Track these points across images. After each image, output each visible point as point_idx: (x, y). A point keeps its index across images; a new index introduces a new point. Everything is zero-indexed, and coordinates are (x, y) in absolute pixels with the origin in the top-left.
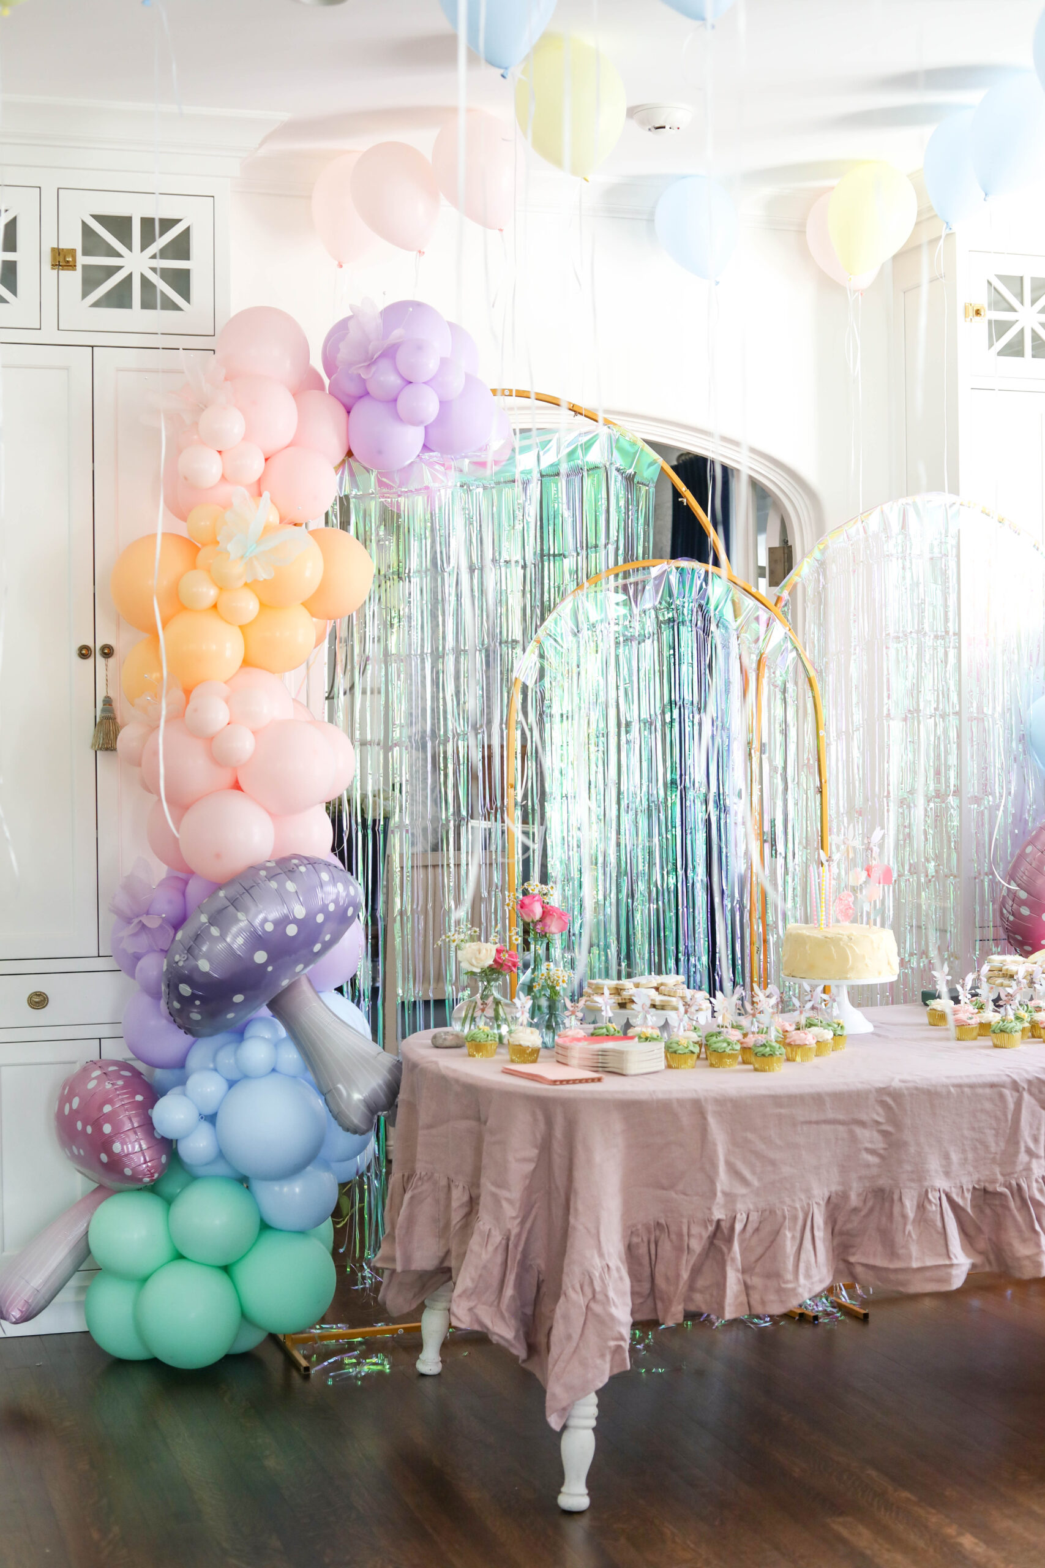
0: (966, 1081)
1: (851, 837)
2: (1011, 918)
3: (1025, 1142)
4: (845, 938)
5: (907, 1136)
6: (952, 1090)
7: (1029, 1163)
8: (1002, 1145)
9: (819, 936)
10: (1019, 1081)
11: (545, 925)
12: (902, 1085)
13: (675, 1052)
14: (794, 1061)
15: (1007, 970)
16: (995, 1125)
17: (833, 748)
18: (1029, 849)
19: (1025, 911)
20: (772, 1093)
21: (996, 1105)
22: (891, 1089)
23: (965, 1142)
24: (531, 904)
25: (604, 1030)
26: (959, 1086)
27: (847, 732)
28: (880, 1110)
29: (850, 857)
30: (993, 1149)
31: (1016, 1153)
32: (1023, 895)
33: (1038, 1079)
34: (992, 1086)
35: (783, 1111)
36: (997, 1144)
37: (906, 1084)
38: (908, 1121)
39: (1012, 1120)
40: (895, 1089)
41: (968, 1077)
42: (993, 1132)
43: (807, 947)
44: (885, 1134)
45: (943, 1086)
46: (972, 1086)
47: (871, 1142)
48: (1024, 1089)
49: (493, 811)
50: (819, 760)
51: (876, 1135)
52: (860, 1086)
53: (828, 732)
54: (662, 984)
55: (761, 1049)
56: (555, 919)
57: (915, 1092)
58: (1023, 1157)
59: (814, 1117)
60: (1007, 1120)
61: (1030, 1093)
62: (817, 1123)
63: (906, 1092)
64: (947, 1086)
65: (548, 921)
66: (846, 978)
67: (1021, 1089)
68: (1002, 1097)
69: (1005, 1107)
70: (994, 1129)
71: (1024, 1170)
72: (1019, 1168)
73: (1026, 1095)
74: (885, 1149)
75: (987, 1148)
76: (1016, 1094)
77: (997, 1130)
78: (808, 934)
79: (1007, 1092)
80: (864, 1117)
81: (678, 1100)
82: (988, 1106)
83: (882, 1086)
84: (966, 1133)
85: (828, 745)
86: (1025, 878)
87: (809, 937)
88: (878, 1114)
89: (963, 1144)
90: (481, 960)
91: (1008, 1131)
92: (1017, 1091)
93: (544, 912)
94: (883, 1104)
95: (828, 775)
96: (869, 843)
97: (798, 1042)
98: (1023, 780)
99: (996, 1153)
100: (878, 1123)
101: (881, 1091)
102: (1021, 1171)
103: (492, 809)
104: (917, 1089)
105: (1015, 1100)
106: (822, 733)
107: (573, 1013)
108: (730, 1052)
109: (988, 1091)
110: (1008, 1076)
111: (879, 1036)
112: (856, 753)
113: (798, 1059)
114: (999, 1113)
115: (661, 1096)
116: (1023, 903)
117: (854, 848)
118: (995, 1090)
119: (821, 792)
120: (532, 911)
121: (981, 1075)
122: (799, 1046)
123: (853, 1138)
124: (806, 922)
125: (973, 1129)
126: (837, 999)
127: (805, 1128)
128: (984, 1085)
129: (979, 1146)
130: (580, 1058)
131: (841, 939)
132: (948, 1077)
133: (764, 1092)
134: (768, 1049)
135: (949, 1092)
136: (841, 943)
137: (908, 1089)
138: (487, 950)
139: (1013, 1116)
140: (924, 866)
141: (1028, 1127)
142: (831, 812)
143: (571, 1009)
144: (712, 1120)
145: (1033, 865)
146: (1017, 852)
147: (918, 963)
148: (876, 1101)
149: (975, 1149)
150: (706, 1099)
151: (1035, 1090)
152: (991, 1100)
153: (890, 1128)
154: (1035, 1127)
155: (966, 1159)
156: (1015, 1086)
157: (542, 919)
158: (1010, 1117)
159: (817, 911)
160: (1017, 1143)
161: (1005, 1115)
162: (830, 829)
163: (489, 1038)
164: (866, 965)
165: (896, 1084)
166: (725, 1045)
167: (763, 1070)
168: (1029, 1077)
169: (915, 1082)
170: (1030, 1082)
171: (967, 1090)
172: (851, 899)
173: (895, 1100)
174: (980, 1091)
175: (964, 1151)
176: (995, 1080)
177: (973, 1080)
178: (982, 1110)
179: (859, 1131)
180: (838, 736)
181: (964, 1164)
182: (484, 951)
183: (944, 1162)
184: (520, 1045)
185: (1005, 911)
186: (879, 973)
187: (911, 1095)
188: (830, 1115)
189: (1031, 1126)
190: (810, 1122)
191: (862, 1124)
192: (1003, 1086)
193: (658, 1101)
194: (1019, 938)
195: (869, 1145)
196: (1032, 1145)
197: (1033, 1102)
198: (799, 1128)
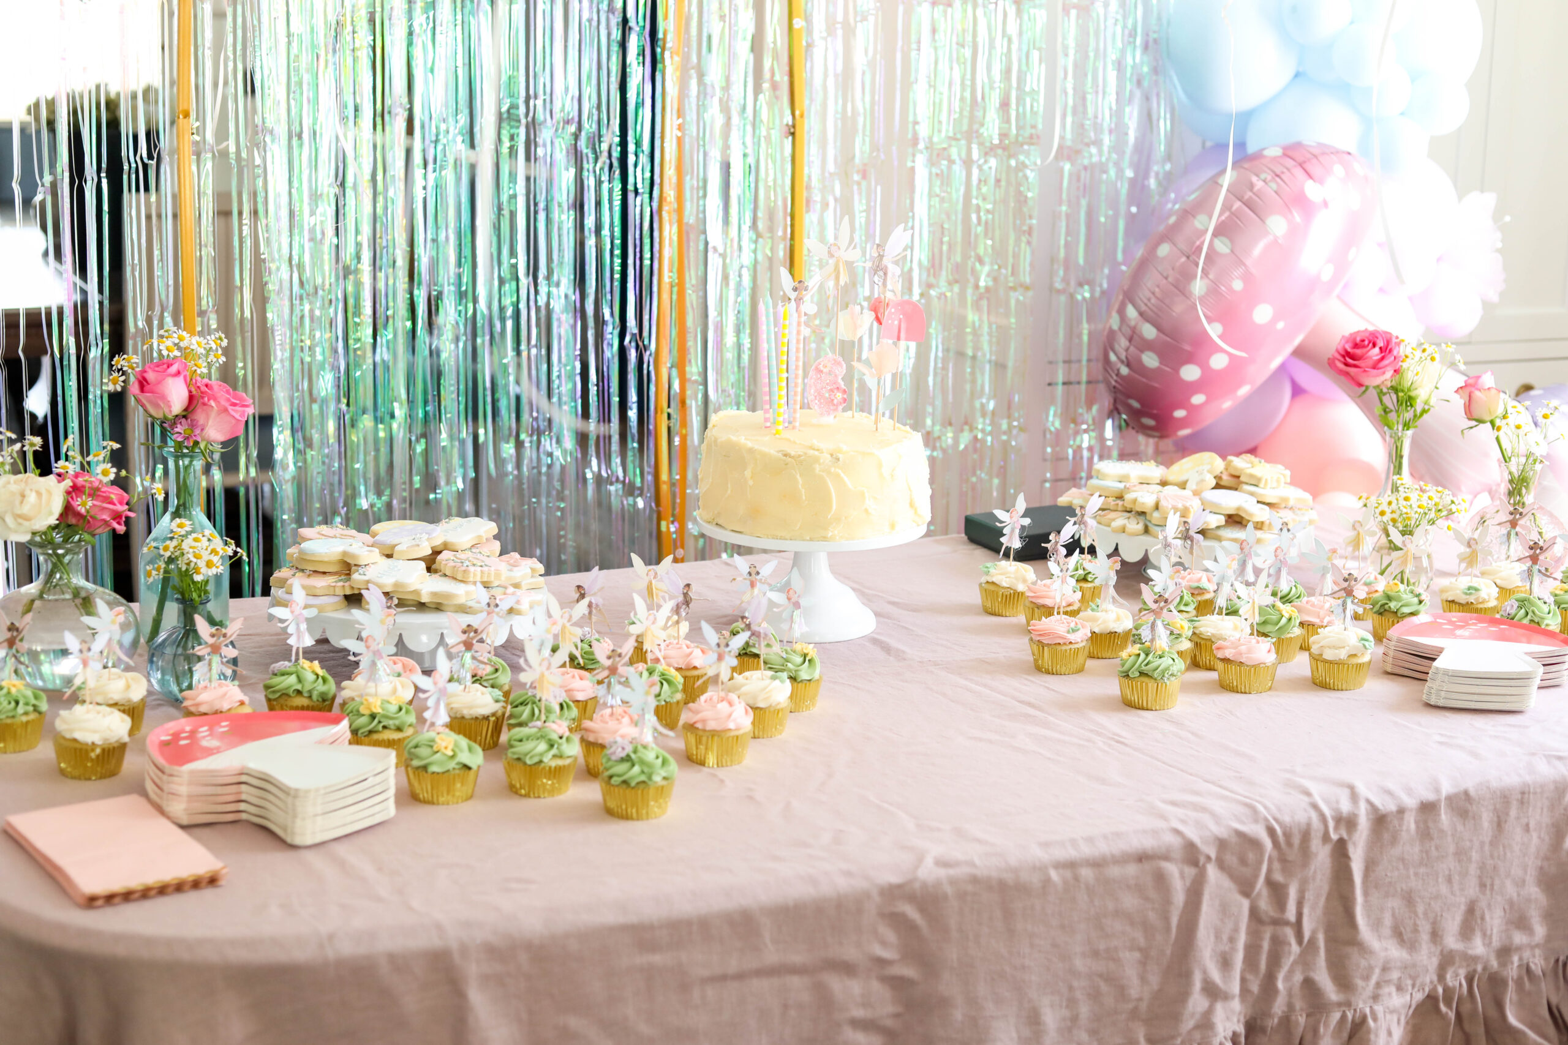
0: (1087, 851)
1: (844, 241)
2: (1124, 371)
3: (1205, 972)
4: (826, 458)
5: (949, 985)
6: (1054, 875)
7: (1208, 1013)
8: (1155, 980)
9: (772, 451)
10: (1197, 840)
11: (193, 426)
12: (942, 873)
13: (425, 768)
14: (702, 763)
15: (1135, 501)
16: (1142, 941)
17: (818, 52)
18: (1164, 250)
19: (1150, 360)
20: (632, 919)
21: (1147, 899)
22: (917, 885)
23: (1075, 984)
24: (159, 382)
25: (293, 679)
26: (1071, 865)
27: (846, 24)
28: (890, 936)
29: (842, 283)
30: (1134, 992)
31: (1184, 996)
32: (1149, 332)
33: (1240, 834)
34: (1142, 858)
35: (657, 959)
36: (1143, 979)
37: (952, 872)
38: (952, 954)
39: (1179, 926)
40: (924, 885)
41: (1090, 840)
42: (1137, 955)
43: (748, 473)
44: (898, 984)
45: (1034, 868)
46: (1098, 864)
47: (866, 1004)
48: (1209, 858)
49: (153, 163)
50: (791, 75)
51: (876, 985)
52: (843, 884)
53: (808, 20)
54: (446, 546)
55: (622, 768)
56: (213, 414)
57: (970, 888)
58: (1197, 1002)
59: (733, 965)
60: (1168, 929)
61: (1221, 865)
62: (740, 976)
63: (949, 890)
64: (1042, 868)
65: (200, 416)
66: (825, 539)
67: (1202, 860)
68: (1160, 878)
69: (1167, 901)
70: (1140, 950)
71: (1197, 1027)
72: (1187, 1024)
73: (1212, 871)
74: (897, 1016)
75: (1121, 991)
76: (1190, 871)
77: (1145, 952)
78: (749, 444)
79: (1172, 869)
80: (850, 953)
81: (392, 958)
82: (1130, 902)
83: (894, 879)
84: (1079, 963)
85: (809, 46)
86: (1153, 300)
87: (751, 451)
88: (884, 943)
89: (1071, 988)
90: (27, 518)
91: (1168, 952)
92: (1195, 863)
93: (191, 398)
94: (898, 921)
95: (807, 102)
96: (881, 257)
97: (712, 725)
98: (1148, 120)
99: (1140, 999)
100: (881, 962)
101: (892, 892)
102: (1190, 1032)
103: (150, 157)
104: (975, 880)
105: (1188, 883)
106: (798, 23)
107: (215, 649)
108: (554, 763)
109: (1132, 869)
110: (1177, 832)
111: (886, 649)
112: (860, 61)
113: (711, 760)
114: (1152, 916)
115: (346, 948)
116: (1148, 346)
117: (850, 265)
118: (1147, 866)
119: (793, 134)
120: (163, 397)
121: (1118, 835)
122: (714, 734)
123: (825, 1001)
124: (753, 408)
125: (1095, 954)
126: (802, 602)
127: (710, 992)
128: (1123, 859)
129: (1104, 987)
130: (191, 798)
131: (816, 460)
132: (1045, 845)
133: (610, 918)
134: (636, 769)
135: (1047, 882)
136: (817, 467)
137: (953, 882)
138: (39, 494)
139: (1180, 921)
140: (973, 270)
141: (1212, 938)
142: (812, 171)
143: (211, 641)
144: (478, 999)
145: (1170, 279)
146: (1139, 253)
147: (956, 440)
148: (882, 915)
149: (1095, 996)
150: (464, 950)
151: (1231, 860)
152: (1139, 889)
153: (909, 971)
154: (1225, 937)
155: (1075, 1019)
156: (1191, 855)
157: (187, 413)
158: (1174, 921)
159: (770, 393)
160: (1186, 976)
161: (1166, 919)
162: (808, 202)
163: (21, 709)
164: (866, 511)
165: (928, 872)
166: (542, 746)
167: (625, 817)
168: (1221, 832)
169: (972, 864)
170: (1222, 844)
171: (1086, 873)
172: (841, 371)
173: (922, 910)
174: (1115, 871)
175: (1072, 1002)
176: (1148, 843)
177: (1103, 848)
178: (1117, 913)
179: (836, 984)
180: (831, 31)
181: (1070, 1030)
182: (32, 498)
183: (1027, 1032)
184: (75, 740)
185: (1113, 357)
186: (892, 526)
187: (962, 896)
188: (772, 956)
189: (1218, 937)
190: (724, 978)
191: (847, 969)
192: (1166, 858)
193: (341, 963)
194: (1136, 404)
195: (859, 1013)
196: (1216, 976)
197: (1227, 883)
198: (696, 993)
